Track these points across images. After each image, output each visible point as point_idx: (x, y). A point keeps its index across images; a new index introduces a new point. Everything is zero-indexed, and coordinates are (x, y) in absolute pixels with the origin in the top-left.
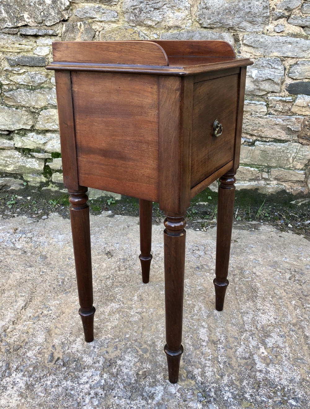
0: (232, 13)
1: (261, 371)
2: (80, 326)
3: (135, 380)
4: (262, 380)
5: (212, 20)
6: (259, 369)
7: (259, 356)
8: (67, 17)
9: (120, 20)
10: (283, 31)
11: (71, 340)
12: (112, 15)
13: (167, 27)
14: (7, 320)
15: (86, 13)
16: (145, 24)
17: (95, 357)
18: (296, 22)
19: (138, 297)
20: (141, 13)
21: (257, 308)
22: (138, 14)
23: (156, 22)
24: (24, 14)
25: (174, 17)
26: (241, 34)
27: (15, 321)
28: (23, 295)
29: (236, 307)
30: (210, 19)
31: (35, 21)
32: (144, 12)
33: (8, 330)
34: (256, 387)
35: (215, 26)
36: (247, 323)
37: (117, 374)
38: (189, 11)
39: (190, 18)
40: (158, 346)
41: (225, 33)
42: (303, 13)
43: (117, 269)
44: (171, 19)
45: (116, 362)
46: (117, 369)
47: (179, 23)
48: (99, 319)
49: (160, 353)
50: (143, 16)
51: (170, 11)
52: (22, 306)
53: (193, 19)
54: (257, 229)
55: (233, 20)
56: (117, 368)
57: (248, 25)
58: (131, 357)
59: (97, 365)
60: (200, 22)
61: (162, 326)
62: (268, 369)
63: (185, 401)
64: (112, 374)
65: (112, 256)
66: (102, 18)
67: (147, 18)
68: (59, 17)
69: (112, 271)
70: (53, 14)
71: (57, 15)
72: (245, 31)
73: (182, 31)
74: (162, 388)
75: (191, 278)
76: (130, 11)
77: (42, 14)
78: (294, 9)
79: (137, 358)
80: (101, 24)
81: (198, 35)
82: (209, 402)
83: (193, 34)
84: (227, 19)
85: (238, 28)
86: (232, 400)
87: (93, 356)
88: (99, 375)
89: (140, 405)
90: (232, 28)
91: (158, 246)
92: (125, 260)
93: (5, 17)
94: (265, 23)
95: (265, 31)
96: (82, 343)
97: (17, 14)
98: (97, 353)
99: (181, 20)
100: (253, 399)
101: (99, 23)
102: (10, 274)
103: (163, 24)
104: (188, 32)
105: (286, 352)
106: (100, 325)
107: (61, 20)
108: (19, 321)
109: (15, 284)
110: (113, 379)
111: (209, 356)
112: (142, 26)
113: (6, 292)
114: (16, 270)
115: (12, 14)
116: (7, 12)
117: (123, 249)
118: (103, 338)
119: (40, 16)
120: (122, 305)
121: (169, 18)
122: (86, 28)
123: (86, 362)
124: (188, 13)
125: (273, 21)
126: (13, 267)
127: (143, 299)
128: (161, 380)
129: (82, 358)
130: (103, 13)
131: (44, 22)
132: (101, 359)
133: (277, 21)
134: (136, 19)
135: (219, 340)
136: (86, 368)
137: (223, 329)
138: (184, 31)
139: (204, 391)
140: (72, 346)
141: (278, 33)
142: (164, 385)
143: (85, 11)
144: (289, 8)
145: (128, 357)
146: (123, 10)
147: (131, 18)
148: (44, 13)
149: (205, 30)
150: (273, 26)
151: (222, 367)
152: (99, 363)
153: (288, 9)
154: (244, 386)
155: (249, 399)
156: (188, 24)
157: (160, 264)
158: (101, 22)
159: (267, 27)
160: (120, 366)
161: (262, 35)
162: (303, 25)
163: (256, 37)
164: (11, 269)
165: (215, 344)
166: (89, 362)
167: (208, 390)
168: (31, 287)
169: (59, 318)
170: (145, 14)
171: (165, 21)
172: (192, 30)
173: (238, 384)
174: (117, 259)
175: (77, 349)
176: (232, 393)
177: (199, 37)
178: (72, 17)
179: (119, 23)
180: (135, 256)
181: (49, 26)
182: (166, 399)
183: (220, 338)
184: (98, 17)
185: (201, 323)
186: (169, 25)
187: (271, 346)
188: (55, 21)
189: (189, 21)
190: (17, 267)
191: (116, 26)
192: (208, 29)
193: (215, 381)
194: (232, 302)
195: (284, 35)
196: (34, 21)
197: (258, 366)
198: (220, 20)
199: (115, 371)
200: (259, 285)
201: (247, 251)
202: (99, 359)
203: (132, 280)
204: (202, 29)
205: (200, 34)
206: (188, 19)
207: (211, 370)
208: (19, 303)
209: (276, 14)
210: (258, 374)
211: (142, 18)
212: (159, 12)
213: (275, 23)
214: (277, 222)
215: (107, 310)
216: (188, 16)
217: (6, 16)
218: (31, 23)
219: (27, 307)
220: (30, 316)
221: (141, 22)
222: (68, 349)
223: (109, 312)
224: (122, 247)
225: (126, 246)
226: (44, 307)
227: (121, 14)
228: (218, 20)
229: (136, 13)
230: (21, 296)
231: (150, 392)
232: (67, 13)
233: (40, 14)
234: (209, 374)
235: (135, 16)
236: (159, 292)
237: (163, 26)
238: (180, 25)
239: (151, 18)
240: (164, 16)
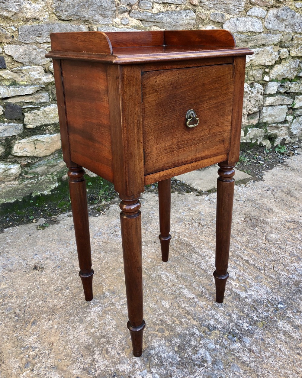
0: (87, 6)
1: (246, 297)
2: (84, 344)
3: (179, 357)
4: (253, 303)
5: (69, 12)
6: (244, 297)
7: (236, 288)
10: (128, 24)
11: (90, 362)
13: (25, 19)
17: (129, 362)
18: (136, 16)
21: (202, 256)
25: (32, 8)
26: (95, 27)
29: (188, 262)
30: (67, 11)
34: (254, 309)
35: (72, 19)
36: (207, 270)
37: (162, 362)
38: (46, 3)
39: (47, 10)
40: (168, 321)
41: (82, 26)
42: (140, 9)
44: (28, 11)
45: (150, 353)
46: (157, 359)
48: (94, 328)
49: (175, 325)
51: (26, 2)
53: (50, 11)
54: (143, 198)
55: (88, 13)
56: (155, 357)
57: (100, 18)
58: (157, 341)
59: (137, 366)
60: (58, 14)
61: (154, 304)
62: (249, 293)
63: (226, 348)
64: (157, 365)
65: (43, 268)
67: (2, 8)
69: (59, 282)
72: (98, 23)
73: (41, 23)
74: (204, 350)
78: (134, 5)
79: (162, 340)
81: (57, 27)
82: (240, 338)
83: (53, 26)
84: (82, 12)
85: (93, 20)
86: (251, 327)
87: (126, 362)
88: (148, 373)
89: (203, 373)
90: (87, 20)
92: (60, 267)
94: (113, 17)
95: (114, 24)
96: (103, 357)
98: (126, 357)
99: (38, 12)
100: (260, 318)
103: (20, 15)
104: (48, 24)
105: (247, 277)
106: (102, 333)
110: (162, 368)
111: (208, 307)
117: (47, 258)
118: (117, 341)
120: (102, 305)
121: (27, 9)
123: (126, 370)
124: (45, 5)
125: (119, 15)
127: (115, 292)
128: (197, 344)
129: (118, 369)
132: (135, 359)
133: (123, 14)
135: (202, 292)
136: (130, 375)
137: (196, 282)
138: (42, 23)
139: (230, 333)
140: (97, 366)
141: (124, 25)
142: (202, 347)
144: (130, 3)
145: (155, 344)
149: (63, 23)
150: (120, 20)
151: (223, 309)
152: (137, 364)
153: (130, 5)
154: (247, 313)
155: (258, 320)
156: (46, 17)
159: (115, 20)
160: (156, 354)
161: (113, 27)
162: (141, 19)
163: (109, 29)
165: (202, 296)
166: (127, 369)
167: (231, 330)
169: (53, 350)
171: (22, 13)
172: (51, 22)
173: (243, 314)
174: (51, 269)
175: (104, 365)
176: (247, 322)
177: (59, 29)
182: (214, 355)
183: (201, 290)
185: (178, 286)
186: (26, 17)
187: (236, 278)
189: (46, 13)
192: (66, 22)
193: (229, 322)
194: (182, 260)
195: (130, 27)
197: (242, 295)
198: (77, 13)
199: (156, 361)
200: (186, 239)
201: (153, 217)
202: (134, 361)
204: (60, 21)
205: (59, 26)
206: (45, 10)
207: (219, 316)
209: (121, 9)
210: (247, 300)
212: (14, 2)
213: (121, 16)
214: (150, 188)
215: (94, 317)
216: (45, 8)
220: (19, 366)
222: (96, 371)
223: (97, 317)
224: (45, 257)
225: (48, 254)
226: (24, 349)
228: (75, 13)
231: (199, 358)
234: (221, 319)
237: (21, 18)
238: (38, 16)
239: (7, 8)
240: (20, 7)
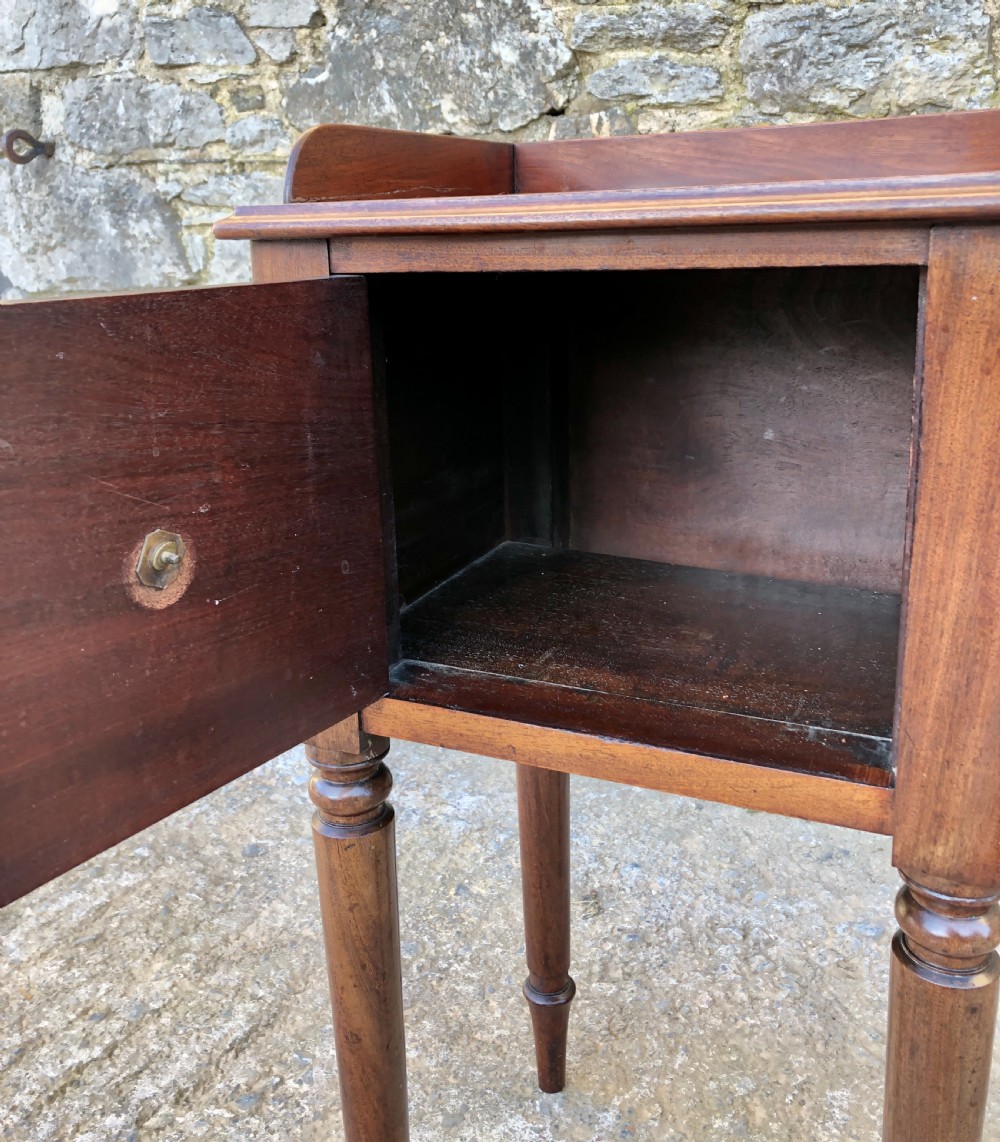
8: (561, 101)
9: (727, 97)
12: (700, 82)
13: (894, 109)
14: (163, 1083)
15: (620, 81)
16: (814, 104)
19: (619, 1117)
20: (799, 68)
22: (788, 73)
23: (854, 94)
24: (442, 101)
25: (924, 69)
27: (187, 1090)
28: (261, 993)
31: (471, 121)
32: (811, 63)
33: (152, 1122)
38: (986, 44)
39: (990, 67)
43: (596, 968)
44: (909, 79)
47: (941, 90)
50: (806, 76)
51: (907, 51)
52: (235, 1035)
65: (600, 910)
66: (670, 94)
67: (820, 81)
68: (539, 103)
70: (522, 93)
71: (531, 97)
75: (865, 1087)
76: (763, 62)
77: (491, 95)
80: (667, 114)
91: (779, 907)
92: (638, 938)
93: (392, 114)
97: (423, 101)
99: (948, 79)
101: (659, 113)
102: (265, 905)
103: (881, 98)
107: (546, 110)
108: (199, 1093)
109: (260, 945)
112: (804, 112)
113: (221, 967)
114: (287, 896)
115: (410, 104)
116: (397, 99)
117: (648, 894)
119: (483, 104)
121: (905, 74)
122: (617, 131)
124: (981, 50)
126: (284, 881)
130: (673, 78)
131: (494, 121)
134: (782, 88)
143: (616, 77)
146: (741, 61)
147: (767, 87)
148: (496, 93)
156: (980, 93)
157: (757, 988)
158: (666, 107)
164: (274, 887)
168: (297, 971)
170: (813, 70)
171: (887, 89)
174: (610, 927)
178: (579, 98)
179: (726, 106)
180: (679, 930)
181: (510, 132)
184: (656, 92)
186: (900, 102)
188: (527, 116)
189: (982, 81)
190: (297, 883)
191: (714, 118)
196: (467, 119)
203: (628, 1031)
206: (977, 71)
208: (231, 1024)
211: (805, 83)
212: (866, 56)
216: (980, 63)
217: (395, 110)
218: (460, 125)
219: (249, 1047)
220: (238, 1086)
221: (801, 97)
224: (647, 885)
225: (662, 884)
226: (296, 1061)
227: (732, 75)
229: (785, 68)
230: (254, 998)
232: (565, 87)
233: (486, 97)
235: (780, 77)
236: (710, 1114)
237: (880, 106)
238: (944, 96)
239: (837, 80)
240: (883, 70)
